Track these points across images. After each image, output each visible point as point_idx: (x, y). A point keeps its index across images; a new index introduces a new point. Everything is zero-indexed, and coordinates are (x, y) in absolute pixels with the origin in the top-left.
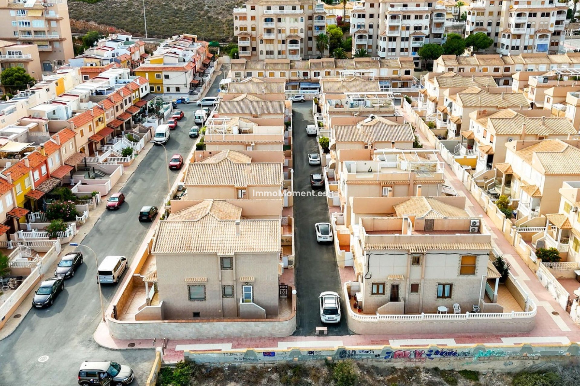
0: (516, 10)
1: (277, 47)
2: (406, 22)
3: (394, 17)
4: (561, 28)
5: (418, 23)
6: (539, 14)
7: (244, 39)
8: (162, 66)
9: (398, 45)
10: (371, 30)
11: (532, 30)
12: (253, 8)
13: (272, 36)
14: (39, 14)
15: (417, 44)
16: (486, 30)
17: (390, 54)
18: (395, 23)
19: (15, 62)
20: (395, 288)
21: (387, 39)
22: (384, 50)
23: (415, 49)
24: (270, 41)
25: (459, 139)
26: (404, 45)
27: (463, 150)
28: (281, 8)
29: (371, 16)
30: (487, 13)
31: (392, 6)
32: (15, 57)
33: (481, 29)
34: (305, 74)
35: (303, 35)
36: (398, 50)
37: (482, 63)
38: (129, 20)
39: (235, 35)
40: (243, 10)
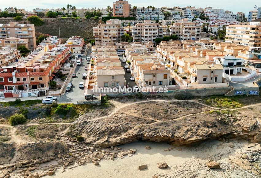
0: (185, 27)
1: (109, 40)
2: (150, 31)
3: (146, 30)
4: (199, 33)
5: (154, 32)
6: (192, 29)
7: (97, 37)
8: (72, 45)
9: (148, 39)
10: (139, 34)
11: (190, 34)
12: (100, 27)
13: (107, 36)
14: (26, 29)
15: (154, 38)
16: (176, 34)
17: (146, 42)
18: (147, 32)
19: (21, 44)
20: (150, 82)
21: (145, 37)
22: (144, 40)
23: (154, 40)
24: (106, 38)
25: (166, 61)
26: (150, 39)
27: (167, 63)
28: (110, 27)
29: (139, 30)
30: (176, 29)
31: (146, 26)
32: (22, 43)
33: (175, 34)
34: (119, 47)
35: (117, 36)
36: (148, 40)
37: (174, 43)
38: (53, 32)
39: (94, 36)
40: (96, 28)
